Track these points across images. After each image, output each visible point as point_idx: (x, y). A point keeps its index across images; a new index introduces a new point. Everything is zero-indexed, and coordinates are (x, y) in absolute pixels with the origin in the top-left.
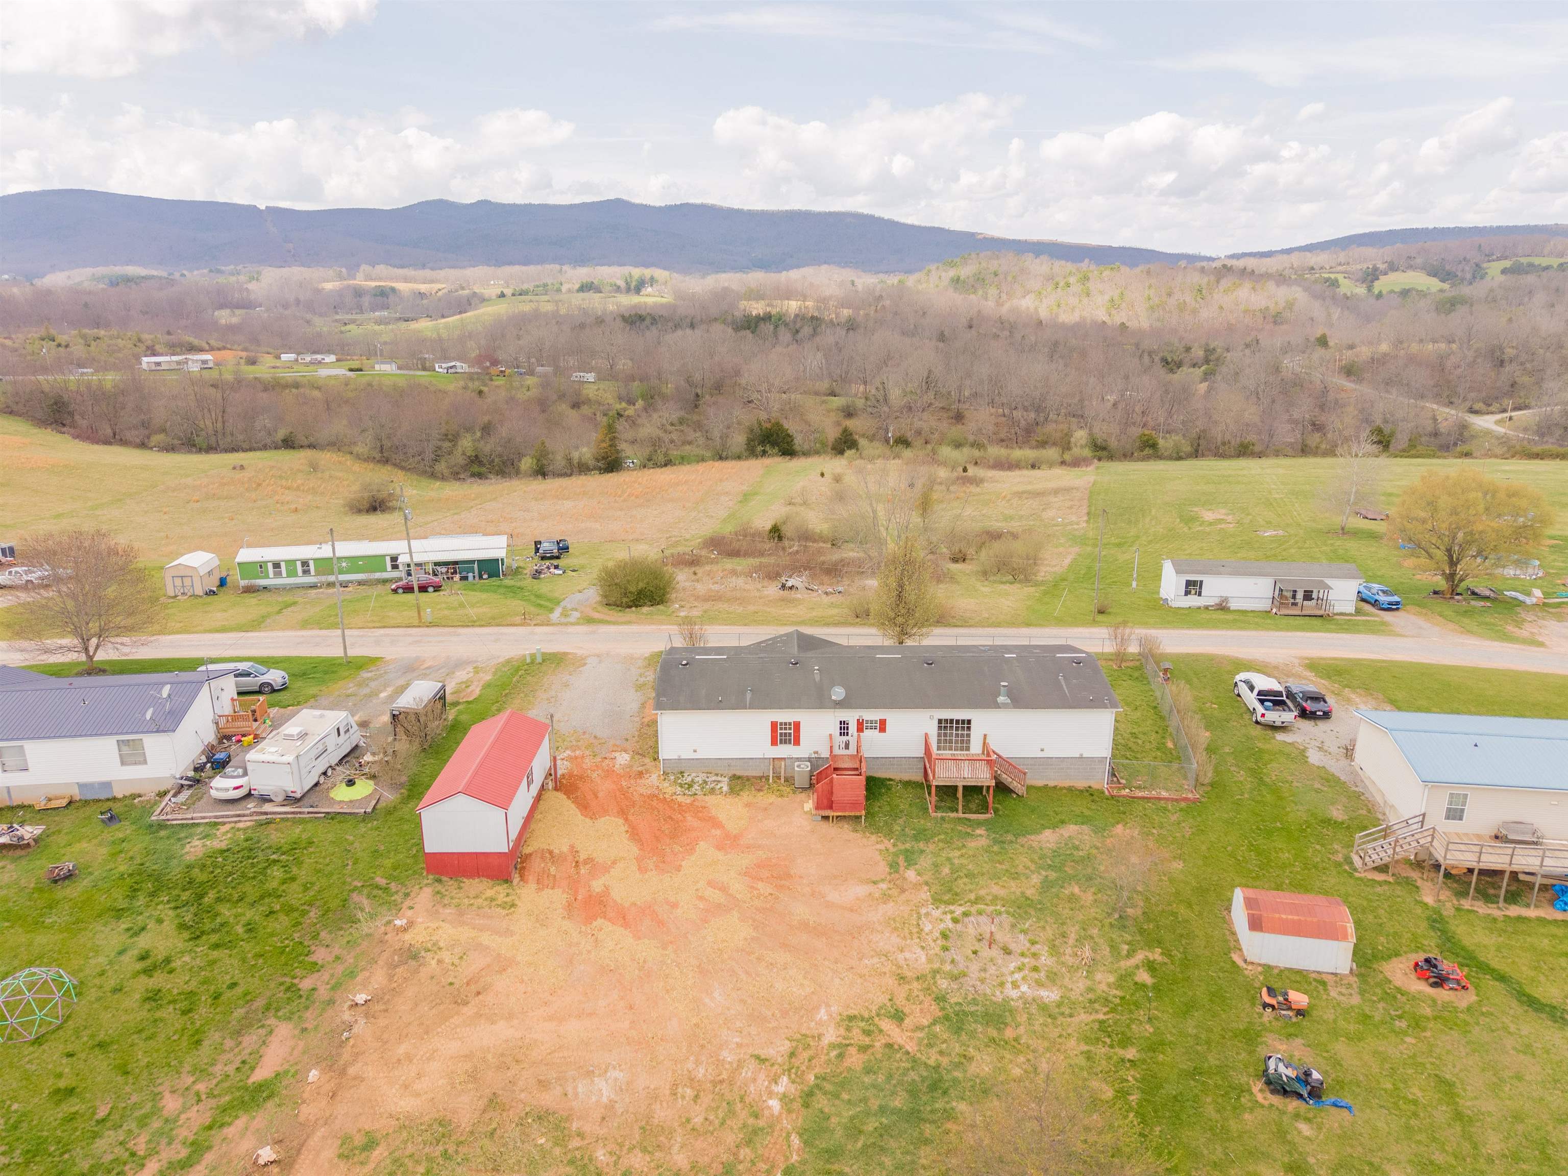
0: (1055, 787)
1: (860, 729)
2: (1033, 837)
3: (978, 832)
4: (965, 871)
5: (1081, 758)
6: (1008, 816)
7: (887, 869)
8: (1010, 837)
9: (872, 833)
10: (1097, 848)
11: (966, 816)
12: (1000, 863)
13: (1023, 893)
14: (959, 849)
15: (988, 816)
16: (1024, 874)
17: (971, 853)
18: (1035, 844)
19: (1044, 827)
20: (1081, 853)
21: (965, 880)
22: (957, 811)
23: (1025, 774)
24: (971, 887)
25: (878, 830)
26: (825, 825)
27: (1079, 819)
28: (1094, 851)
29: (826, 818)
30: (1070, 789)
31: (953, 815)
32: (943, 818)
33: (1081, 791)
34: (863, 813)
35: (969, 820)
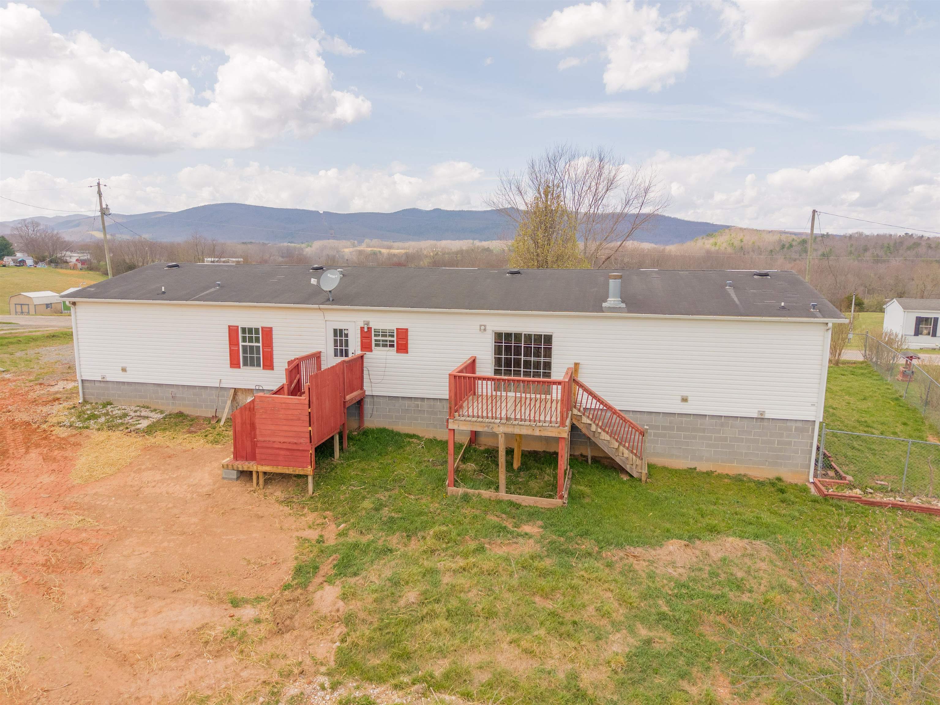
0: (709, 474)
1: (366, 346)
2: (639, 551)
3: (527, 528)
4: (454, 603)
5: (761, 419)
6: (598, 507)
7: (288, 578)
8: (587, 545)
9: (316, 509)
10: (786, 590)
11: (514, 498)
12: (546, 596)
13: (574, 676)
14: (466, 556)
15: (556, 502)
16: (592, 629)
17: (487, 565)
18: (640, 566)
19: (668, 535)
20: (746, 598)
21: (441, 623)
22: (497, 489)
23: (642, 434)
24: (445, 641)
25: (329, 505)
26: (238, 487)
27: (750, 529)
28: (777, 596)
29: (245, 475)
30: (739, 479)
31: (486, 493)
32: (466, 498)
33: (760, 484)
34: (309, 470)
35: (517, 506)
